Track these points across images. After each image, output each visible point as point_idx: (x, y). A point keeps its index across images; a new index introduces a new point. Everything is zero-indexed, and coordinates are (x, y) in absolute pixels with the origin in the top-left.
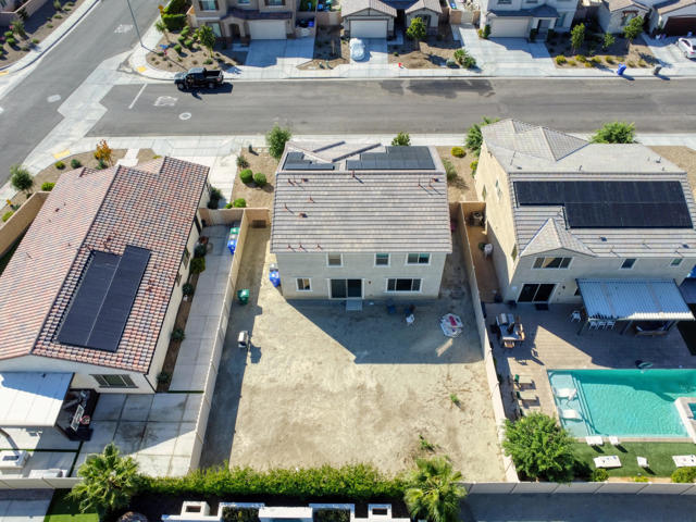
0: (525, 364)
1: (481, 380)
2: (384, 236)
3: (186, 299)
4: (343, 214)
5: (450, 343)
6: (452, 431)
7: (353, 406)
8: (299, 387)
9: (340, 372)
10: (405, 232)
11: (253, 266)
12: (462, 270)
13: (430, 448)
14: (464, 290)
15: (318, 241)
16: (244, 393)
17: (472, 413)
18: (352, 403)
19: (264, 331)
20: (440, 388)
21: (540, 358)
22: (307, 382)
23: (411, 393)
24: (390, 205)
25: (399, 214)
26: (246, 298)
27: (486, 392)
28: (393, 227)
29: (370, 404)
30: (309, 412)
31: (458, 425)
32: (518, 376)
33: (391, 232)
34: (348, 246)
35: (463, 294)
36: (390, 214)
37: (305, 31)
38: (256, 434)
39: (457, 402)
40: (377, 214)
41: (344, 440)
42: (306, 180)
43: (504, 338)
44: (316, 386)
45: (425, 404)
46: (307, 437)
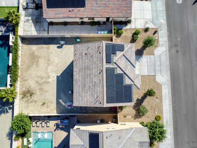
0: (55, 126)
1: (50, 112)
3: (80, 23)
5: (64, 104)
6: (36, 102)
7: (43, 75)
8: (49, 60)
9: (54, 71)
12: (92, 111)
14: (84, 111)
16: (48, 46)
17: (41, 108)
18: (44, 75)
20: (48, 100)
21: (56, 131)
22: (51, 62)
23: (47, 91)
27: (46, 112)
29: (44, 80)
30: (42, 64)
35: (82, 111)
38: (36, 50)
39: (44, 104)
43: (59, 121)
44: (49, 65)
45: (44, 95)
46: (35, 63)
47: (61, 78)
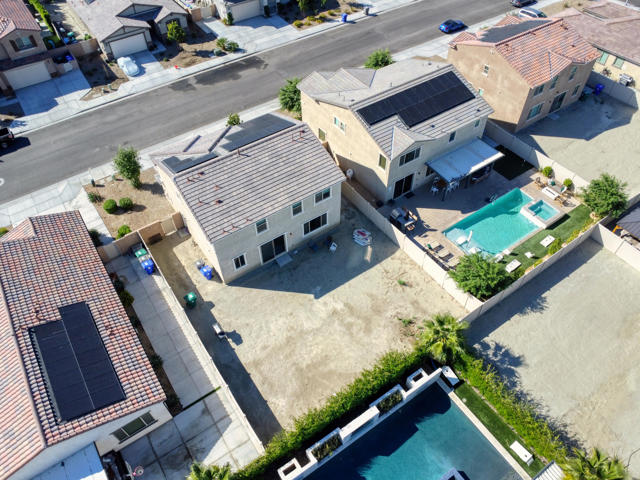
0: (426, 236)
2: (292, 189)
5: (370, 249)
6: (415, 303)
7: (338, 328)
8: (289, 340)
10: (305, 179)
13: (410, 322)
15: (244, 216)
16: (250, 369)
17: (418, 285)
18: (337, 326)
19: (227, 317)
20: (387, 282)
21: (432, 228)
22: (292, 332)
24: (281, 164)
29: (350, 319)
30: (311, 351)
33: (295, 183)
34: (270, 208)
37: (68, 66)
38: (284, 392)
39: (404, 284)
41: (351, 354)
42: (202, 173)
43: (406, 225)
44: (302, 331)
45: (385, 297)
46: (323, 369)
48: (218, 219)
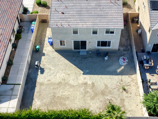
0: (153, 76)
1: (135, 81)
2: (96, 22)
3: (13, 50)
4: (79, 13)
5: (122, 67)
6: (123, 100)
9: (77, 78)
10: (104, 20)
11: (41, 37)
12: (129, 40)
15: (69, 23)
16: (37, 85)
17: (131, 94)
18: (82, 89)
19: (46, 62)
20: (118, 84)
22: (63, 81)
23: (106, 86)
24: (99, 9)
25: (102, 13)
26: (39, 49)
27: (137, 86)
28: (100, 18)
30: (64, 92)
31: (125, 98)
32: (150, 80)
33: (99, 20)
34: (81, 25)
36: (99, 13)
38: (42, 100)
40: (93, 13)
41: (78, 103)
43: (145, 65)
44: (67, 83)
45: (111, 90)
47: (86, 70)
48: (58, 20)
